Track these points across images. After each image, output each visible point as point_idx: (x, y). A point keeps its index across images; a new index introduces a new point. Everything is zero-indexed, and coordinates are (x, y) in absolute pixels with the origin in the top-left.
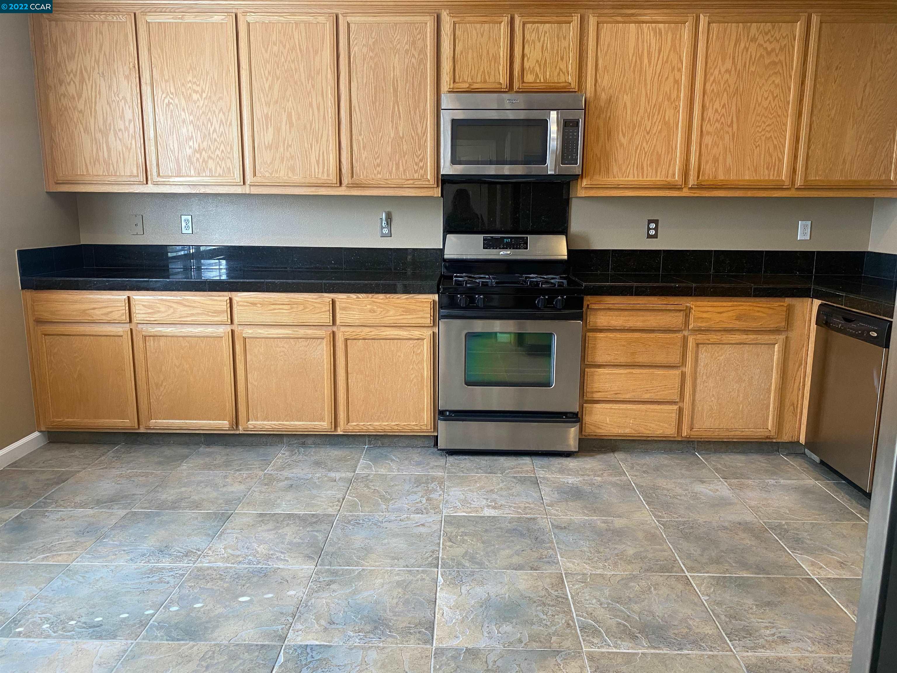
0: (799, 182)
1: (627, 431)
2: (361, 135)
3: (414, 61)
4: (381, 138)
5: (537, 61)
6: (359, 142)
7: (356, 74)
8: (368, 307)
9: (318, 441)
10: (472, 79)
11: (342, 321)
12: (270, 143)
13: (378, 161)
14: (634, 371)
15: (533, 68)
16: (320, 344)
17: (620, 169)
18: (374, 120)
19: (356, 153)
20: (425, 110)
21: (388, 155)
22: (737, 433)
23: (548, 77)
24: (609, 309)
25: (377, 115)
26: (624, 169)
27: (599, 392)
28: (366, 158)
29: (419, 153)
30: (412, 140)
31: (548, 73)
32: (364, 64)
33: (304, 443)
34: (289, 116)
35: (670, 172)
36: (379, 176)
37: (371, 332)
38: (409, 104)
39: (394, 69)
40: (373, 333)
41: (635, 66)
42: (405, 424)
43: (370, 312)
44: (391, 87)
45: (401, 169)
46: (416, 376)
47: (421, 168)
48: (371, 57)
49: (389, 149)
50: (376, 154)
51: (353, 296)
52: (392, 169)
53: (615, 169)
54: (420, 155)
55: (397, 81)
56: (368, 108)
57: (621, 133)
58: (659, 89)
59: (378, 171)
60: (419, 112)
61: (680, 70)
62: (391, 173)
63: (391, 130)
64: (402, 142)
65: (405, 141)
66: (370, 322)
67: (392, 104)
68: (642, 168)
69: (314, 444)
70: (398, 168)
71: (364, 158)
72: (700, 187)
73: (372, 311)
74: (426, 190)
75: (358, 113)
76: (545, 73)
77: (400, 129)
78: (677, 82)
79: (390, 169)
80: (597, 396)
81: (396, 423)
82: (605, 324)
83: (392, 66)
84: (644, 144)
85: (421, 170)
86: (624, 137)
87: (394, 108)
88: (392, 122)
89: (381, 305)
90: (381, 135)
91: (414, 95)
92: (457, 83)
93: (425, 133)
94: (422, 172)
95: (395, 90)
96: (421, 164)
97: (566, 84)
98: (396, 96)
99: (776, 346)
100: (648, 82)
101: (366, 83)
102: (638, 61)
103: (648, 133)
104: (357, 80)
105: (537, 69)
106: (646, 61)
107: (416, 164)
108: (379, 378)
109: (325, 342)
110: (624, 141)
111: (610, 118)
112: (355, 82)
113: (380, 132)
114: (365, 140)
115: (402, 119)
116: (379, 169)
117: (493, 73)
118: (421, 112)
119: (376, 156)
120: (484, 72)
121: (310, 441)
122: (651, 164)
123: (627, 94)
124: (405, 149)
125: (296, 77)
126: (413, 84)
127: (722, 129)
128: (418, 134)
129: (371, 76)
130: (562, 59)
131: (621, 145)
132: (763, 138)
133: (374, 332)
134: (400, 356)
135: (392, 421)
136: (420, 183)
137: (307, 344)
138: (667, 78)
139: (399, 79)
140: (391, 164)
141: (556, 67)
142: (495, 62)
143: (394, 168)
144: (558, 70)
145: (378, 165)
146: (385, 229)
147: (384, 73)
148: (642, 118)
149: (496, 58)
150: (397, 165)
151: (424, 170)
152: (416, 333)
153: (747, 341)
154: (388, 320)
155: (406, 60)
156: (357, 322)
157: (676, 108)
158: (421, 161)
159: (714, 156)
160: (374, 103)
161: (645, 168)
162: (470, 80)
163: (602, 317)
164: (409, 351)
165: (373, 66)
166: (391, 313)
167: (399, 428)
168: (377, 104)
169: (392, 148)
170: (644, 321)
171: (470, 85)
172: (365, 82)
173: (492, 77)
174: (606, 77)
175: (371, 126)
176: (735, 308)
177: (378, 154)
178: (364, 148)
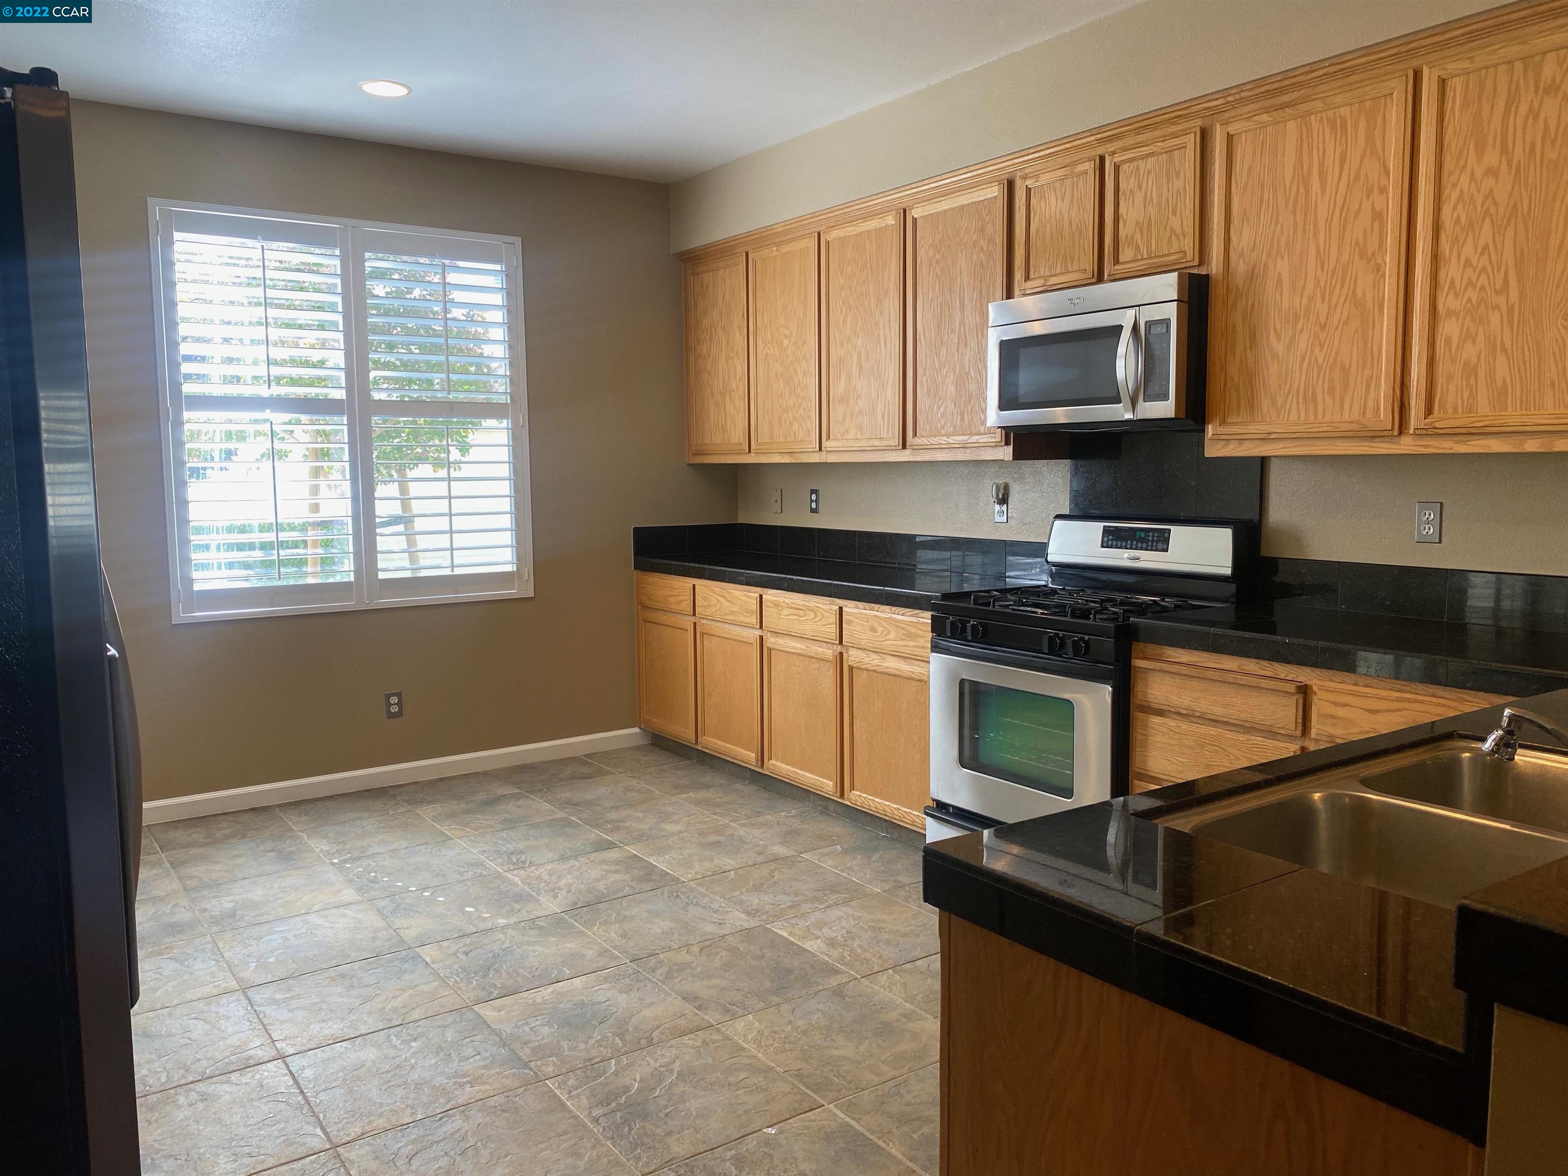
2: (924, 373)
3: (984, 257)
4: (944, 375)
5: (1138, 223)
6: (923, 385)
7: (922, 288)
10: (1050, 271)
13: (942, 410)
15: (1132, 238)
16: (829, 669)
17: (1274, 401)
18: (938, 350)
19: (920, 401)
21: (953, 399)
23: (1154, 248)
25: (941, 342)
26: (1280, 401)
31: (1154, 242)
32: (930, 272)
35: (1370, 403)
36: (943, 432)
38: (976, 322)
39: (962, 274)
41: (1296, 201)
44: (958, 300)
45: (966, 420)
48: (937, 260)
49: (954, 392)
53: (1265, 403)
56: (933, 334)
57: (1272, 332)
58: (1341, 238)
59: (942, 424)
61: (1383, 190)
62: (954, 427)
63: (955, 364)
64: (966, 378)
65: (970, 377)
67: (957, 324)
68: (1315, 400)
70: (962, 420)
71: (927, 406)
72: (1436, 431)
75: (923, 344)
76: (1150, 242)
77: (966, 360)
78: (1378, 216)
79: (955, 420)
82: (1162, 700)
83: (959, 269)
84: (1317, 350)
86: (1279, 340)
87: (960, 330)
88: (957, 351)
92: (1031, 280)
95: (962, 304)
97: (1180, 255)
98: (962, 312)
100: (1321, 227)
101: (932, 299)
102: (1302, 190)
103: (1323, 327)
104: (924, 296)
105: (1138, 236)
106: (1316, 185)
109: (833, 667)
110: (1279, 347)
111: (1253, 305)
112: (921, 299)
116: (942, 421)
117: (1077, 256)
119: (940, 403)
120: (1066, 257)
122: (1331, 390)
123: (1282, 257)
125: (866, 303)
126: (981, 291)
127: (1483, 300)
129: (937, 288)
130: (1174, 213)
131: (1274, 355)
136: (986, 440)
138: (1358, 212)
139: (966, 288)
140: (955, 413)
141: (1165, 229)
142: (1081, 238)
143: (959, 420)
144: (1168, 233)
145: (942, 416)
147: (951, 281)
148: (1311, 299)
150: (962, 414)
155: (975, 258)
157: (1378, 269)
160: (939, 326)
161: (1320, 399)
162: (1047, 273)
165: (939, 273)
168: (942, 326)
169: (957, 389)
170: (1226, 705)
171: (1046, 280)
173: (1076, 262)
174: (1246, 230)
175: (935, 359)
177: (942, 401)
178: (928, 392)
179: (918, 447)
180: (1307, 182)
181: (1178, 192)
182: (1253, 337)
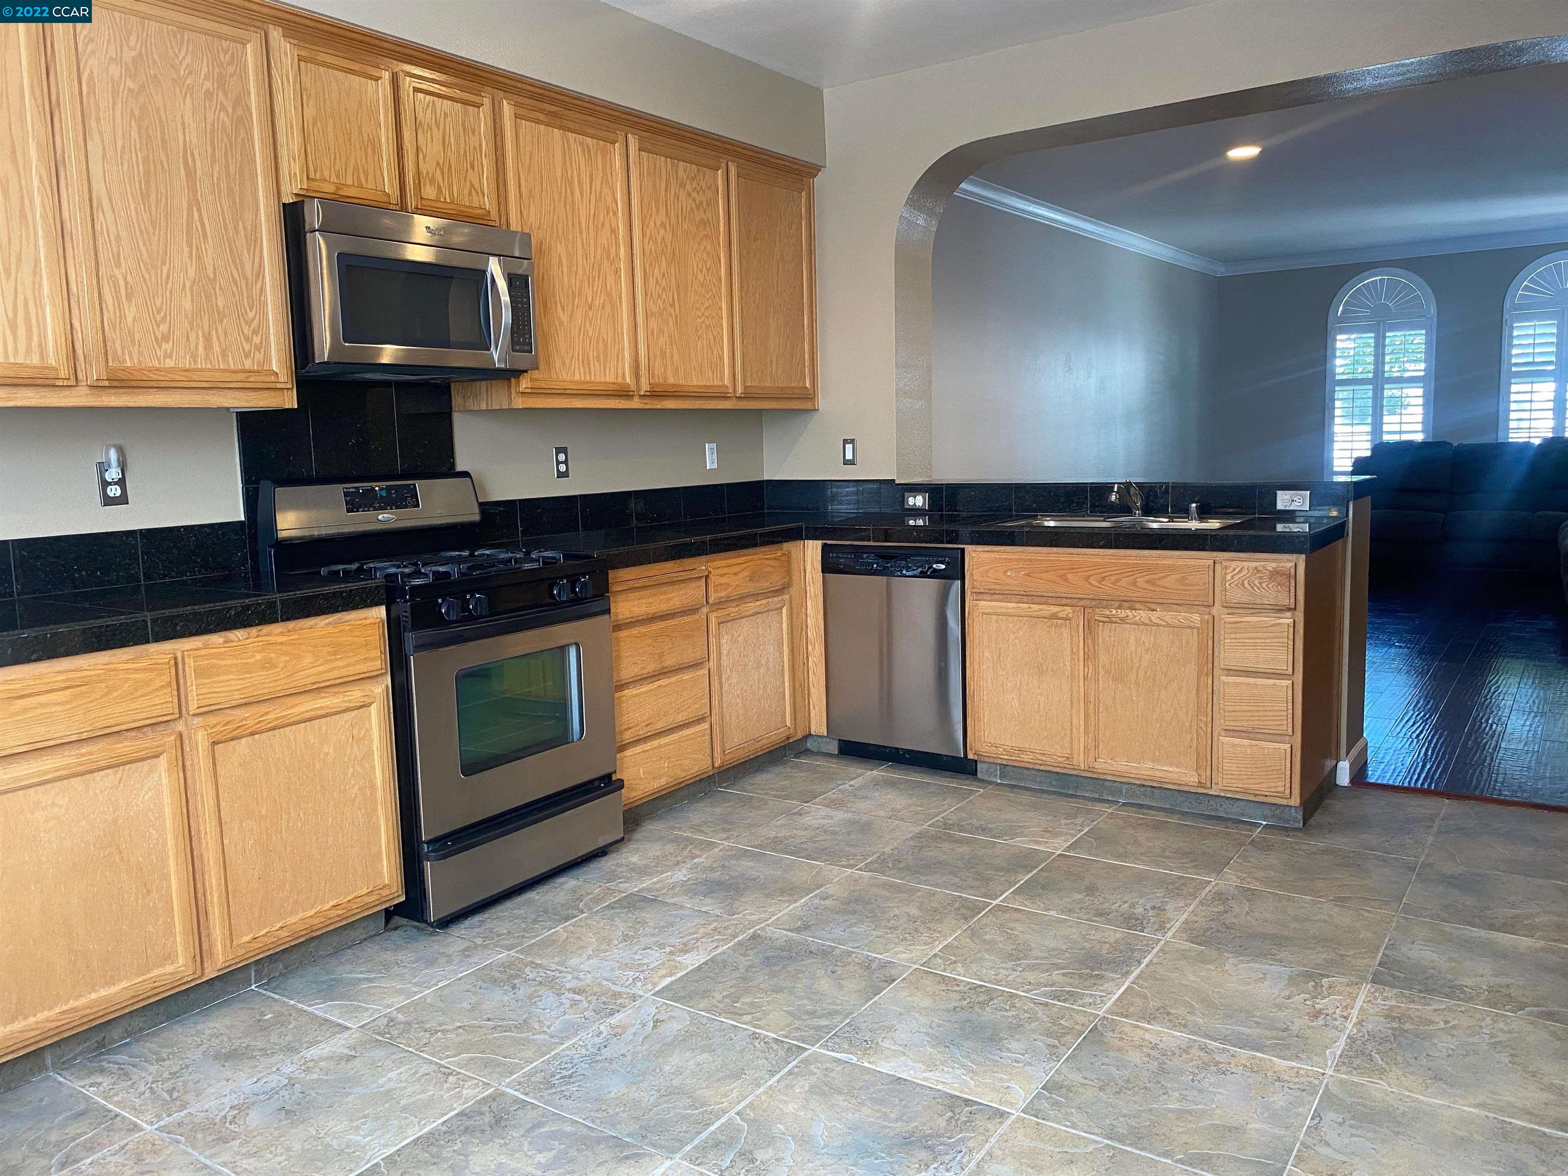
0: (740, 390)
1: (663, 781)
2: (118, 265)
3: (226, 119)
4: (168, 277)
5: (438, 163)
6: (116, 284)
7: (98, 123)
8: (258, 657)
9: (138, 1022)
10: (338, 177)
11: (204, 703)
13: (164, 328)
14: (662, 682)
15: (433, 175)
16: (151, 771)
17: (564, 363)
18: (148, 233)
19: (112, 310)
20: (256, 227)
21: (186, 315)
22: (765, 741)
23: (455, 195)
24: (631, 589)
25: (153, 223)
26: (567, 362)
27: (630, 728)
28: (134, 320)
29: (251, 315)
30: (234, 288)
31: (455, 188)
32: (114, 103)
33: (101, 1044)
35: (620, 371)
36: (170, 363)
37: (267, 713)
38: (222, 209)
39: (184, 129)
40: (271, 716)
41: (566, 197)
42: (349, 898)
43: (263, 668)
44: (182, 168)
45: (217, 348)
46: (361, 789)
47: (258, 348)
48: (131, 90)
49: (187, 304)
50: (159, 313)
51: (216, 639)
52: (197, 348)
53: (558, 364)
54: (252, 320)
55: (192, 155)
56: (132, 207)
57: (559, 305)
58: (596, 239)
59: (166, 352)
60: (245, 229)
61: (615, 214)
62: (194, 357)
63: (189, 265)
64: (214, 289)
65: (221, 288)
66: (266, 691)
67: (185, 205)
68: (589, 364)
69: (129, 1036)
70: (208, 347)
71: (130, 319)
72: (654, 394)
73: (268, 665)
74: (266, 394)
75: (108, 212)
76: (450, 186)
77: (208, 261)
78: (614, 231)
79: (193, 347)
80: (628, 736)
81: (332, 903)
82: (627, 615)
83: (179, 120)
84: (588, 324)
85: (257, 353)
86: (563, 310)
87: (190, 213)
88: (190, 245)
89: (284, 648)
90: (165, 272)
91: (230, 189)
92: (314, 180)
93: (259, 274)
94: (259, 356)
95: (191, 174)
96: (257, 340)
97: (484, 212)
98: (193, 188)
99: (784, 610)
100: (583, 226)
101: (123, 147)
102: (569, 191)
103: (590, 308)
104: (102, 136)
105: (438, 176)
106: (577, 192)
107: (247, 339)
108: (289, 814)
109: (163, 761)
110: (564, 318)
111: (543, 276)
112: (97, 140)
113: (163, 263)
114: (129, 277)
115: (210, 239)
116: (167, 346)
117: (371, 172)
118: (249, 228)
119: (158, 318)
120: (356, 168)
121: (116, 1032)
122: (598, 357)
123: (561, 243)
124: (221, 308)
126: (227, 167)
127: (665, 309)
128: (246, 278)
129: (134, 134)
130: (472, 167)
131: (561, 323)
132: (704, 326)
133: (274, 713)
134: (327, 754)
135: (323, 902)
136: (260, 379)
137: (116, 782)
138: (603, 223)
139: (196, 153)
140: (193, 337)
141: (465, 180)
142: (374, 152)
143: (200, 346)
144: (468, 186)
145: (166, 338)
146: (113, 487)
147: (163, 133)
148: (581, 282)
149: (374, 145)
150: (208, 338)
151: (262, 351)
152: (356, 694)
153: (761, 609)
154: (304, 678)
155: (210, 117)
156: (237, 698)
157: (617, 271)
158: (255, 332)
159: (662, 350)
160: (145, 196)
161: (592, 362)
162: (334, 179)
163: (622, 604)
164: (343, 737)
165: (137, 113)
166: (308, 659)
167: (340, 912)
168: (153, 199)
169: (192, 301)
170: (668, 600)
171: (338, 188)
172: (119, 143)
173: (371, 178)
174: (532, 209)
175: (142, 247)
176: (749, 564)
177: (162, 314)
178: (129, 296)
179: (115, 384)
180: (571, 183)
181: (475, 148)
182: (545, 306)
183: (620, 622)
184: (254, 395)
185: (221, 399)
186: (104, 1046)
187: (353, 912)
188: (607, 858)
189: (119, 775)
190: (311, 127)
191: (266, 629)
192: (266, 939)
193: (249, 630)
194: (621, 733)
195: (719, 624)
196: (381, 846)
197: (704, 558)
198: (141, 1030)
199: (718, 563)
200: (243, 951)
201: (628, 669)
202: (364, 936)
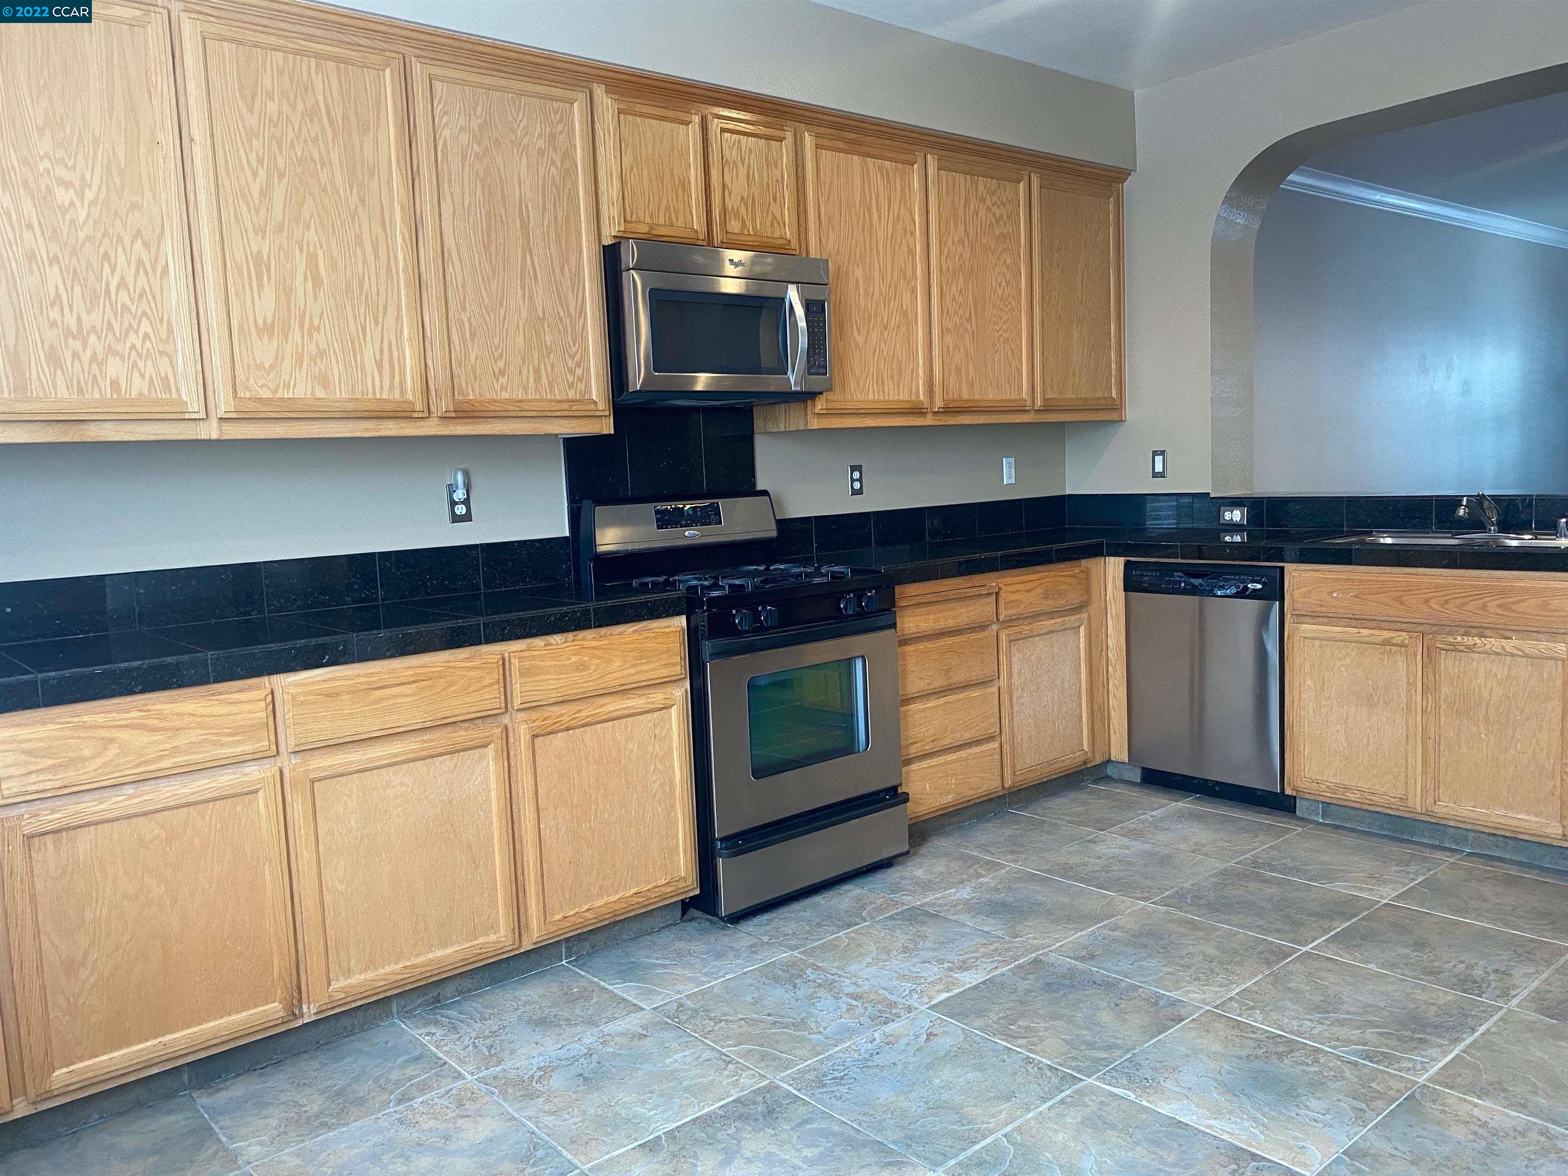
0: (1039, 403)
1: (950, 798)
2: (464, 309)
3: (555, 173)
4: (505, 318)
5: (743, 198)
6: (462, 326)
7: (450, 186)
8: (574, 659)
9: (467, 983)
10: (651, 218)
11: (526, 699)
12: (269, 321)
13: (501, 364)
14: (951, 698)
15: (738, 211)
16: (480, 758)
17: (858, 383)
18: (489, 282)
19: (458, 349)
20: (579, 269)
21: (519, 352)
22: (1059, 765)
23: (758, 227)
24: (918, 604)
25: (493, 270)
26: (862, 382)
27: (915, 743)
28: (476, 358)
29: (574, 349)
30: (561, 327)
31: (758, 221)
32: (463, 166)
33: (437, 1000)
34: (312, 260)
35: (914, 389)
36: (505, 395)
37: (579, 711)
38: (551, 254)
39: (520, 184)
40: (583, 714)
41: (864, 221)
42: (649, 887)
43: (578, 669)
44: (518, 219)
45: (544, 381)
46: (662, 785)
47: (580, 379)
48: (477, 154)
49: (520, 341)
50: (497, 349)
51: (538, 642)
52: (528, 381)
53: (852, 383)
54: (575, 354)
55: (527, 207)
56: (476, 256)
57: (855, 326)
58: (893, 260)
59: (502, 384)
60: (570, 270)
61: (913, 233)
62: (525, 389)
63: (522, 306)
64: (543, 327)
65: (548, 326)
66: (580, 691)
67: (519, 250)
68: (883, 382)
69: (459, 995)
70: (538, 380)
71: (473, 356)
72: (947, 411)
73: (582, 667)
74: (587, 421)
75: (457, 264)
76: (754, 220)
77: (538, 302)
78: (911, 252)
79: (525, 382)
80: (913, 751)
81: (633, 891)
82: (914, 630)
83: (516, 176)
84: (883, 345)
85: (579, 384)
86: (859, 333)
87: (524, 260)
88: (523, 287)
89: (596, 652)
90: (502, 313)
91: (558, 238)
92: (630, 222)
93: (582, 311)
94: (581, 386)
95: (525, 226)
96: (579, 372)
97: (784, 242)
98: (526, 236)
99: (1082, 629)
100: (880, 251)
101: (470, 206)
102: (867, 216)
103: (886, 328)
104: (452, 198)
105: (743, 210)
106: (875, 216)
107: (571, 372)
108: (597, 805)
109: (491, 750)
110: (860, 339)
111: (839, 300)
112: (449, 201)
113: (501, 306)
114: (473, 319)
115: (540, 283)
116: (502, 380)
117: (681, 211)
118: (573, 271)
119: (496, 356)
120: (668, 207)
121: (449, 989)
122: (892, 377)
123: (858, 267)
124: (549, 343)
126: (556, 217)
127: (962, 324)
128: (570, 315)
129: (479, 193)
130: (775, 200)
131: (857, 346)
132: (1002, 340)
133: (587, 711)
134: (631, 751)
135: (625, 889)
136: (581, 407)
137: (453, 766)
138: (901, 243)
139: (530, 205)
140: (524, 370)
141: (768, 212)
142: (684, 191)
143: (531, 380)
144: (770, 218)
145: (502, 373)
146: (460, 506)
147: (502, 190)
148: (877, 304)
149: (684, 184)
150: (537, 372)
151: (584, 383)
152: (658, 697)
153: (1056, 628)
154: (612, 680)
155: (541, 171)
156: (555, 696)
157: (913, 291)
158: (578, 365)
159: (957, 365)
160: (487, 246)
161: (886, 381)
162: (648, 220)
163: (909, 619)
164: (646, 736)
165: (481, 174)
166: (616, 664)
167: (641, 900)
168: (493, 249)
169: (525, 338)
170: (955, 617)
171: (651, 228)
172: (467, 202)
173: (681, 217)
174: (831, 235)
175: (484, 292)
176: (1043, 581)
177: (500, 351)
178: (473, 335)
179: (460, 414)
180: (870, 210)
181: (777, 181)
182: (841, 327)
183: (908, 637)
184: (575, 422)
185: (548, 427)
186: (439, 1001)
187: (651, 901)
188: (892, 869)
189: (455, 760)
190: (628, 175)
191: (581, 634)
192: (574, 919)
193: (566, 635)
194: (907, 747)
195: (1010, 641)
196: (678, 841)
197: (993, 575)
198: (469, 991)
199: (1009, 580)
200: (555, 928)
201: (915, 684)
202: (662, 925)
